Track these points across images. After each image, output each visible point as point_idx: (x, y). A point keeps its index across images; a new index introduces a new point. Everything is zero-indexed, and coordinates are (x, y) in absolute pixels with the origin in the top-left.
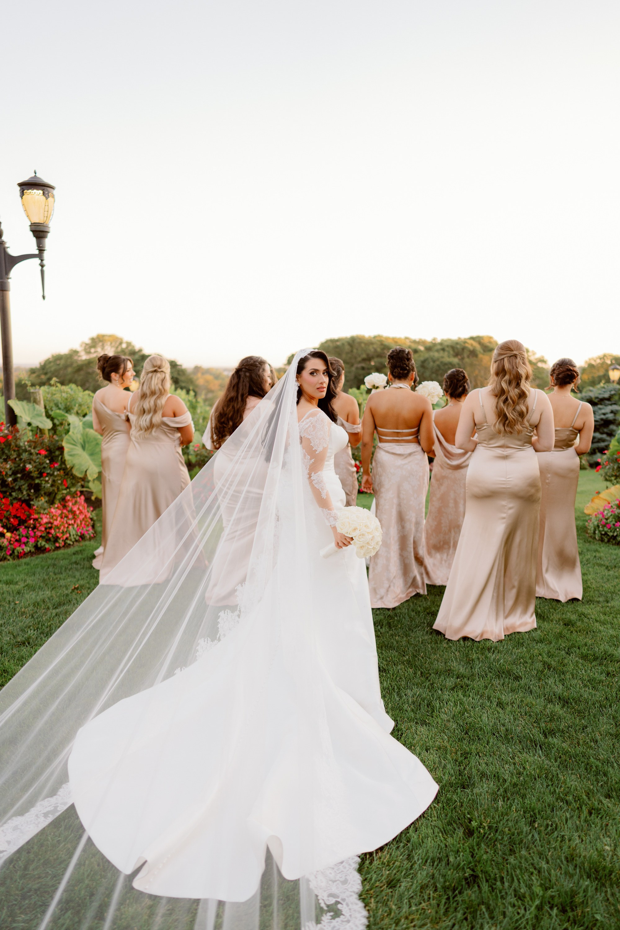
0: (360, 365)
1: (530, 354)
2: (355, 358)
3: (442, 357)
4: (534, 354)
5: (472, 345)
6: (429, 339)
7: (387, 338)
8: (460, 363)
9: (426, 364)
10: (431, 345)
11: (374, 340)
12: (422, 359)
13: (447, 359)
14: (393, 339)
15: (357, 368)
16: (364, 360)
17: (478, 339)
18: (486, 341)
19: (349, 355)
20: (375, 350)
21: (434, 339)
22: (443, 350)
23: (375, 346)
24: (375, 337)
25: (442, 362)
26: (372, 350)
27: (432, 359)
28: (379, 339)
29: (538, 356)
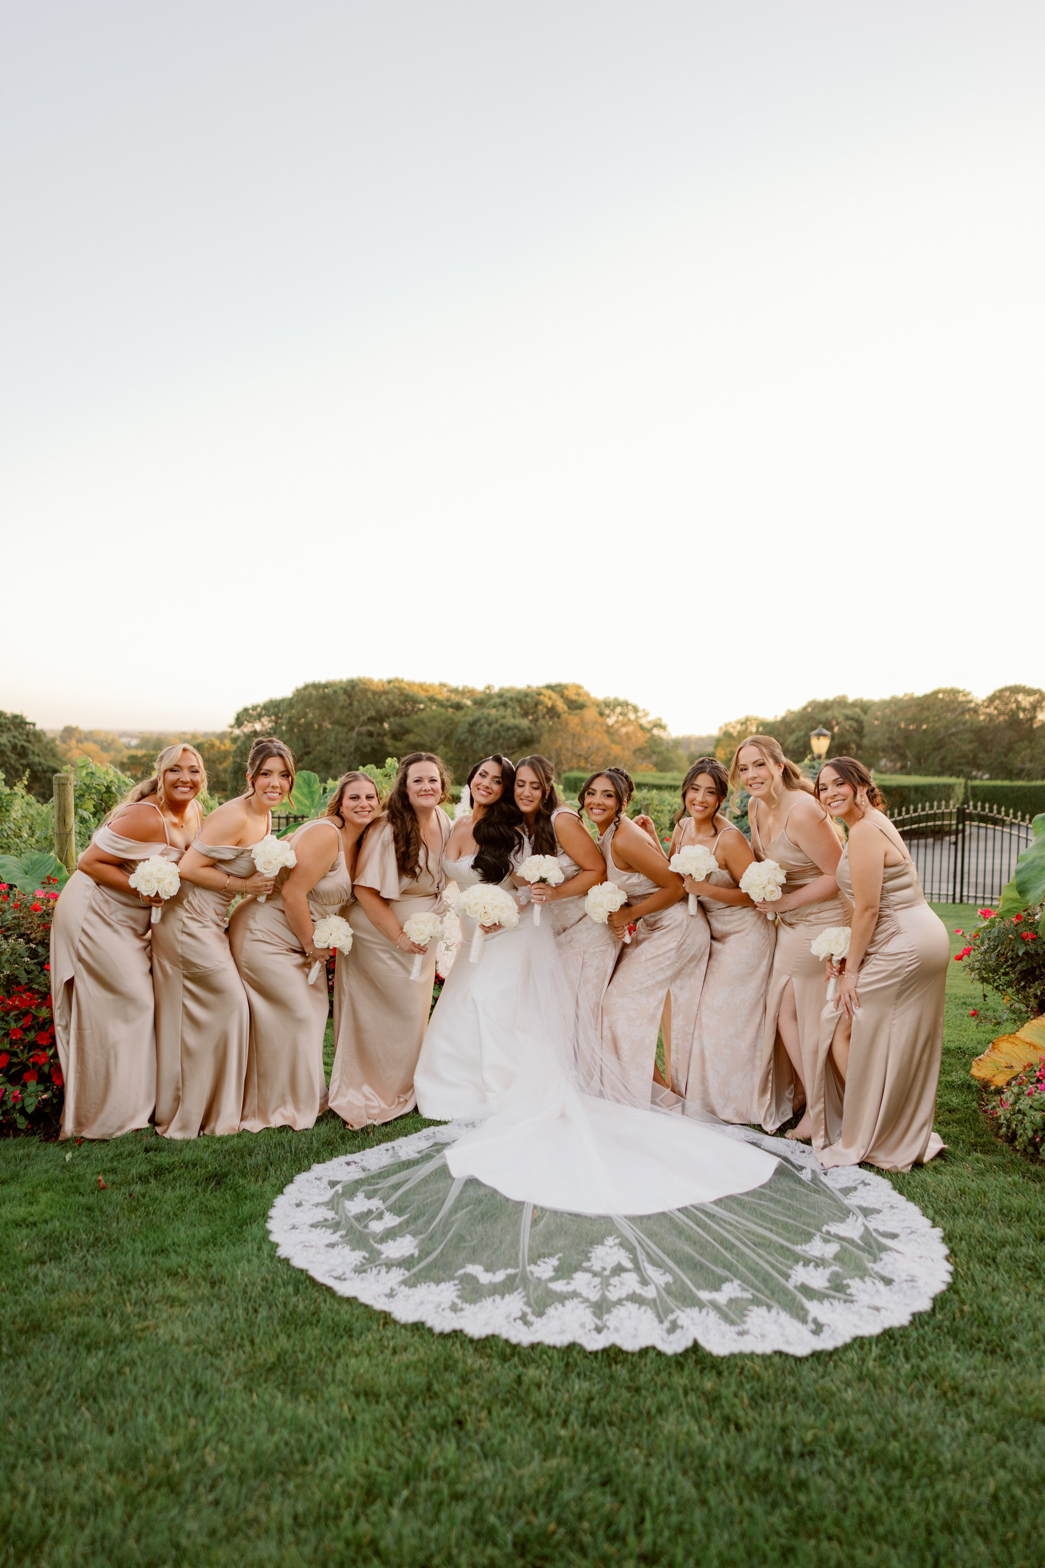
1: (640, 714)
3: (504, 717)
8: (532, 726)
13: (510, 721)
22: (504, 704)
24: (389, 682)
27: (486, 719)
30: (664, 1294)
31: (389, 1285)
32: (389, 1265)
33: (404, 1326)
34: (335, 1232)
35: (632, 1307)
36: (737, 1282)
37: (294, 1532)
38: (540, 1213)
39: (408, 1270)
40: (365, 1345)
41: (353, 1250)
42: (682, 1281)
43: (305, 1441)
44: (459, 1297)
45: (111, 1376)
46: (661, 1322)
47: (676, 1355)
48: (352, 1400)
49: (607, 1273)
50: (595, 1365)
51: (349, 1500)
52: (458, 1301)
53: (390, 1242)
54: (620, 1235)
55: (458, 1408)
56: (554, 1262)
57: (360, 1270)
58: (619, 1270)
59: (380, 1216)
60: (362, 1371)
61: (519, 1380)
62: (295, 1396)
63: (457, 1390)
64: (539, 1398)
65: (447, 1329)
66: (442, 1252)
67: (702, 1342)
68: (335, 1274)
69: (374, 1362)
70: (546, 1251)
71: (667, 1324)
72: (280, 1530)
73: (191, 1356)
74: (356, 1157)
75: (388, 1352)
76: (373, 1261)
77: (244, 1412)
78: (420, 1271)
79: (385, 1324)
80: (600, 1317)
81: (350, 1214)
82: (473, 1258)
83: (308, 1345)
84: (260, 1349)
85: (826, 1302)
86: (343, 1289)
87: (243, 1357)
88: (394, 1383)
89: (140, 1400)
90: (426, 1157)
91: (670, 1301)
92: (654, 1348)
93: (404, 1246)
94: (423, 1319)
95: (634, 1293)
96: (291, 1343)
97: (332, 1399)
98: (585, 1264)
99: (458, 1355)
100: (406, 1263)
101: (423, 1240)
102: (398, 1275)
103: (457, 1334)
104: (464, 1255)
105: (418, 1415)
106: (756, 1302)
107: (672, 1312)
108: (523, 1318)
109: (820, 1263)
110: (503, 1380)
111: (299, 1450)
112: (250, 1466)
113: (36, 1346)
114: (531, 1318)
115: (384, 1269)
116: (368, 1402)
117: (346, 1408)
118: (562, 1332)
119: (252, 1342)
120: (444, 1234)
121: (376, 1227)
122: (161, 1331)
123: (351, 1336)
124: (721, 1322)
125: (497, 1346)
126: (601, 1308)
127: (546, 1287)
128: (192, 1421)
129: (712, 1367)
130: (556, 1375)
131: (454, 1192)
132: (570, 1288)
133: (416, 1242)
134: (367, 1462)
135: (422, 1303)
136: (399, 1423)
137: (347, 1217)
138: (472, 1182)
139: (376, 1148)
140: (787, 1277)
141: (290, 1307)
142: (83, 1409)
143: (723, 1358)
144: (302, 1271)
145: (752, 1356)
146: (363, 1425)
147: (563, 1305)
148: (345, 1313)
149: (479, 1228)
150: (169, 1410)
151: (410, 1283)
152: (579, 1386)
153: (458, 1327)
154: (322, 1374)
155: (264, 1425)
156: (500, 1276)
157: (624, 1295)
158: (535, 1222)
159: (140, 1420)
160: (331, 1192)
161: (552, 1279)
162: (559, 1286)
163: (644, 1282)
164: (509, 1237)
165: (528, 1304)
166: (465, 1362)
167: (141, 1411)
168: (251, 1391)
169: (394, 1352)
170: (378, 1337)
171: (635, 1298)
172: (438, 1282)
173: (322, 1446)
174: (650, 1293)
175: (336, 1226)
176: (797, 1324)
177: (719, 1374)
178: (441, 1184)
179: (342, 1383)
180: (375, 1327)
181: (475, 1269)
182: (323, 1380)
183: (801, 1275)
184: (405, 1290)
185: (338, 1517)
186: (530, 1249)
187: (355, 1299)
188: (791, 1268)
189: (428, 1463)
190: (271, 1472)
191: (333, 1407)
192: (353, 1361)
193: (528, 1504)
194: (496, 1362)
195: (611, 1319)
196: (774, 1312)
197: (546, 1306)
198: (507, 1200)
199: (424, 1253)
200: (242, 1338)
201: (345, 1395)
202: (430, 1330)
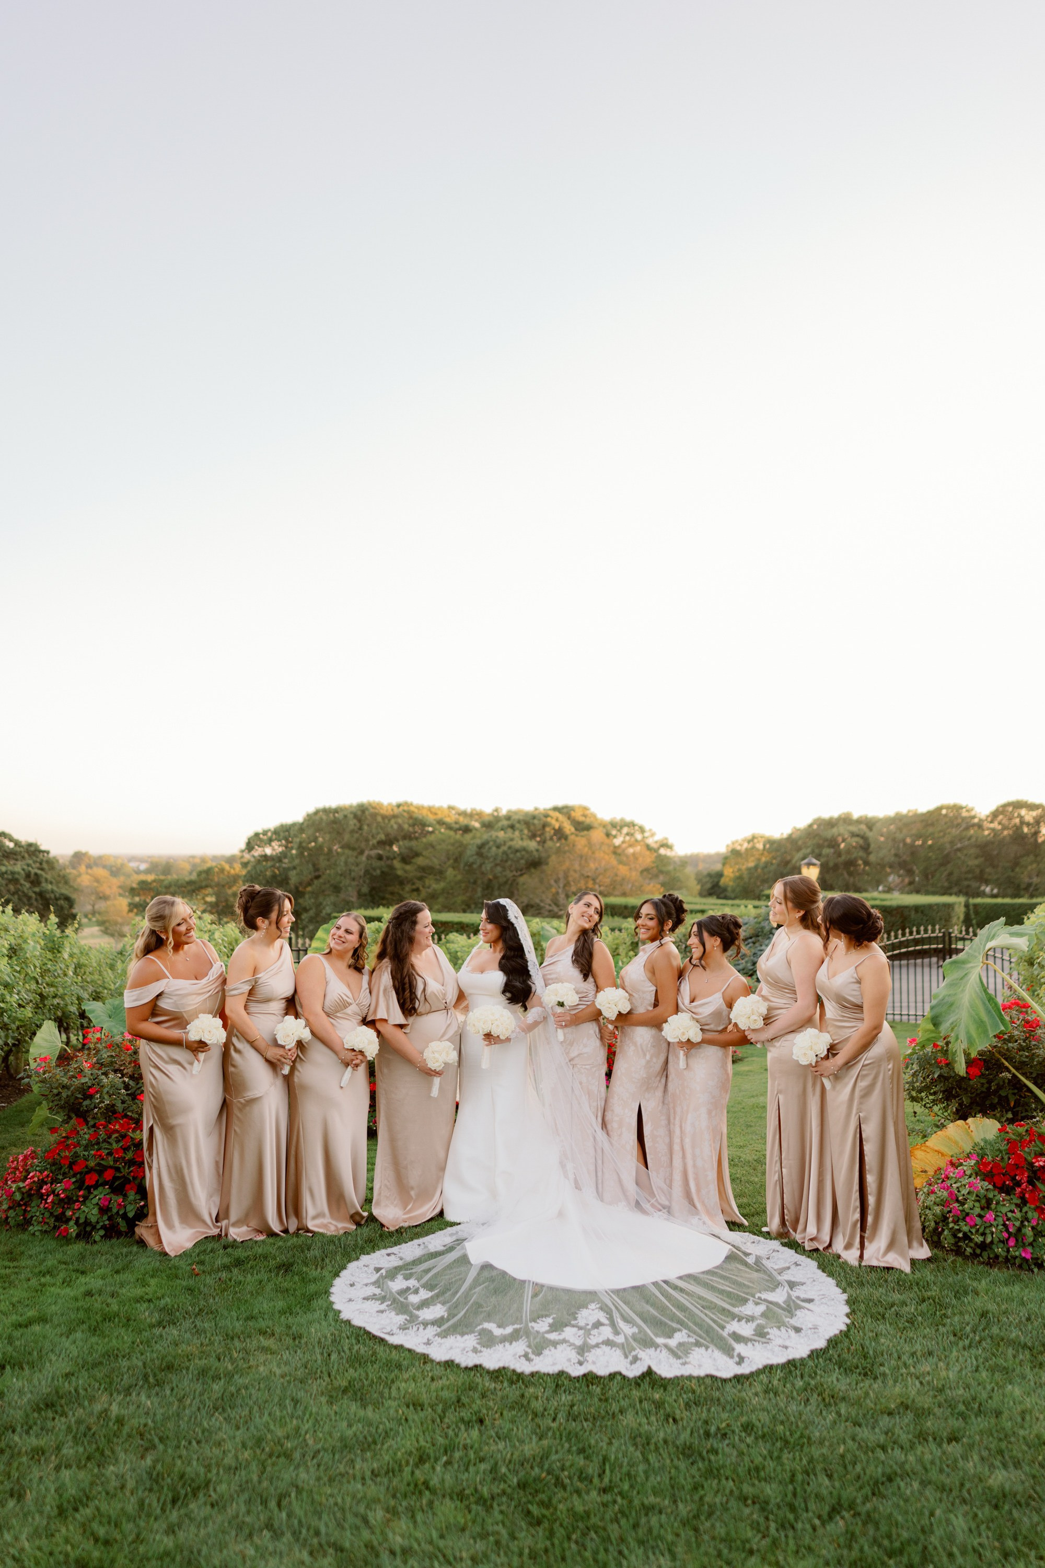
0: (374, 853)
1: (646, 834)
2: (367, 840)
4: (653, 835)
5: (557, 820)
6: (488, 809)
7: (419, 808)
8: (540, 848)
9: (484, 851)
10: (491, 818)
11: (396, 811)
12: (479, 842)
13: (518, 843)
14: (430, 809)
15: (369, 857)
16: (381, 843)
17: (565, 811)
18: (578, 816)
19: (356, 835)
20: (400, 827)
21: (496, 810)
23: (400, 821)
25: (510, 848)
26: (395, 827)
28: (406, 808)
29: (658, 837)
30: (631, 1340)
31: (426, 1338)
32: (425, 1324)
33: (439, 1363)
34: (382, 1303)
35: (606, 1349)
36: (685, 1331)
37: (372, 1480)
38: (539, 1288)
39: (440, 1327)
40: (411, 1374)
41: (397, 1314)
42: (646, 1334)
43: (374, 1431)
44: (478, 1343)
45: (233, 1395)
46: (626, 1357)
47: (635, 1378)
48: (404, 1408)
49: (589, 1327)
50: (577, 1385)
51: (407, 1463)
52: (478, 1347)
53: (425, 1310)
54: (600, 1301)
55: (480, 1411)
56: (550, 1320)
57: (403, 1328)
58: (598, 1325)
59: (416, 1292)
60: (410, 1390)
61: (523, 1396)
62: (364, 1407)
63: (478, 1402)
64: (537, 1405)
65: (470, 1364)
66: (465, 1313)
67: (654, 1368)
68: (385, 1331)
69: (418, 1384)
70: (544, 1313)
71: (630, 1358)
72: (363, 1478)
73: (286, 1384)
74: (395, 1249)
75: (429, 1379)
76: (413, 1319)
77: (328, 1415)
78: (449, 1329)
79: (425, 1363)
80: (582, 1356)
81: (394, 1291)
82: (489, 1317)
83: (370, 1375)
84: (336, 1378)
85: (750, 1344)
86: (394, 1340)
87: (324, 1384)
88: (433, 1398)
89: (256, 1408)
90: (450, 1249)
91: (634, 1344)
92: (620, 1374)
93: (437, 1311)
94: (453, 1358)
95: (608, 1340)
96: (358, 1373)
97: (389, 1407)
98: (573, 1322)
99: (478, 1380)
100: (438, 1322)
101: (449, 1308)
102: (431, 1331)
103: (477, 1368)
104: (482, 1316)
105: (451, 1417)
106: (698, 1344)
107: (634, 1349)
108: (526, 1356)
109: (751, 1319)
110: (511, 1395)
111: (371, 1436)
112: (339, 1444)
113: (173, 1377)
114: (531, 1356)
115: (422, 1327)
116: (415, 1409)
117: (400, 1412)
118: (554, 1364)
119: (329, 1376)
120: (466, 1304)
121: (414, 1299)
122: (261, 1369)
123: (401, 1370)
124: (671, 1357)
125: (506, 1375)
126: (583, 1350)
127: (544, 1337)
128: (295, 1422)
129: (662, 1385)
130: (549, 1392)
131: (472, 1274)
132: (561, 1337)
133: (445, 1308)
134: (418, 1441)
135: (451, 1348)
136: (438, 1420)
137: (391, 1292)
138: (487, 1267)
139: (410, 1243)
140: (723, 1328)
141: (354, 1351)
142: (217, 1414)
143: (670, 1379)
144: (360, 1328)
145: (690, 1378)
146: (414, 1421)
147: (556, 1348)
148: (394, 1355)
149: (493, 1300)
150: (278, 1413)
151: (444, 1335)
152: (565, 1398)
153: (478, 1362)
154: (381, 1394)
155: (345, 1424)
156: (509, 1330)
157: (600, 1340)
158: (535, 1295)
159: (257, 1419)
160: (378, 1274)
161: (548, 1332)
162: (553, 1336)
163: (617, 1332)
164: (515, 1305)
165: (529, 1346)
166: (484, 1386)
167: (257, 1415)
168: (331, 1403)
169: (433, 1379)
170: (420, 1370)
171: (608, 1343)
172: (463, 1334)
173: (386, 1433)
174: (620, 1339)
175: (383, 1299)
176: (725, 1358)
177: (665, 1390)
178: (462, 1269)
179: (395, 1399)
180: (417, 1364)
181: (491, 1326)
182: (382, 1397)
183: (734, 1326)
184: (438, 1340)
185: (401, 1471)
186: (531, 1312)
187: (402, 1346)
188: (728, 1323)
189: (459, 1443)
190: (351, 1449)
191: (392, 1411)
192: (403, 1384)
193: (528, 1463)
194: (506, 1384)
195: (590, 1356)
196: (710, 1350)
197: (543, 1348)
198: (515, 1279)
199: (451, 1315)
200: (321, 1372)
201: (399, 1406)
202: (458, 1366)
